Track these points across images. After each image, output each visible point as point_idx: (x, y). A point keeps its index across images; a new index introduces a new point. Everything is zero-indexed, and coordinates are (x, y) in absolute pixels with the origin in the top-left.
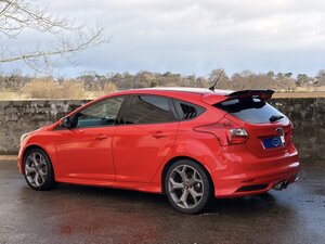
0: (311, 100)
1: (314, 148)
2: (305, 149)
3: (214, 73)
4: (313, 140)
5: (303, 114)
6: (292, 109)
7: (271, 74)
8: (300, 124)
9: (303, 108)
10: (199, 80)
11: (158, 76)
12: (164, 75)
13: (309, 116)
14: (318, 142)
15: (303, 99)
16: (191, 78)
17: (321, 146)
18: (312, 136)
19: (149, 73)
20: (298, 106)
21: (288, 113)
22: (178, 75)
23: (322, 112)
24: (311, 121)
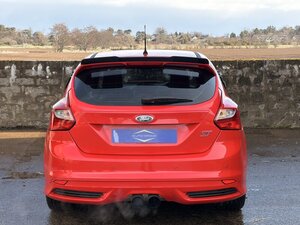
0: (261, 63)
1: (263, 117)
2: (253, 117)
3: (56, 27)
4: (262, 107)
5: (252, 78)
6: (240, 72)
7: (111, 30)
8: (248, 90)
9: (252, 72)
10: (36, 34)
13: (258, 80)
14: (268, 109)
15: (252, 62)
17: (271, 114)
18: (261, 102)
20: (246, 69)
21: (235, 77)
22: (13, 29)
23: (272, 76)
24: (260, 86)
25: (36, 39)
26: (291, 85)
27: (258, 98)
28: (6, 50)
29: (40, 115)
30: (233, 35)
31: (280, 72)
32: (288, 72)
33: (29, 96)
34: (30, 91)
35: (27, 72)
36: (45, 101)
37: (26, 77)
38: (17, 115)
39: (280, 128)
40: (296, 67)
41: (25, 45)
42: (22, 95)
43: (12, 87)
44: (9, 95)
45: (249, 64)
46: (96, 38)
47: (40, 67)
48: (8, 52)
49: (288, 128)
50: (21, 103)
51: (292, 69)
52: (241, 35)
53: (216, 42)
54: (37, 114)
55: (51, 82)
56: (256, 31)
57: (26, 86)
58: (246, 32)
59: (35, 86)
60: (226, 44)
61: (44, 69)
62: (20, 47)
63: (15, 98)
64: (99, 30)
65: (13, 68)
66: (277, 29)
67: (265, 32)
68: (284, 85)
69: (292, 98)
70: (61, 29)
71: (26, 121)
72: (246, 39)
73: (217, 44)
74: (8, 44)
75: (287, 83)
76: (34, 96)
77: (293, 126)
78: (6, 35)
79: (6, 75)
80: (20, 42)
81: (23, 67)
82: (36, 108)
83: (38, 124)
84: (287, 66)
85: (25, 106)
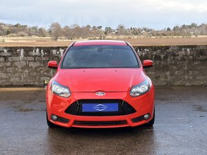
0: (167, 47)
1: (169, 79)
2: (163, 79)
4: (168, 73)
5: (162, 56)
6: (155, 53)
8: (160, 63)
9: (162, 52)
10: (41, 29)
11: (11, 26)
12: (15, 26)
13: (166, 58)
14: (171, 75)
16: (35, 28)
17: (173, 77)
18: (167, 71)
19: (4, 25)
20: (159, 51)
21: (152, 56)
22: (25, 26)
23: (174, 55)
24: (167, 61)
25: (41, 32)
26: (185, 60)
27: (166, 68)
28: (21, 40)
29: (38, 78)
30: (169, 29)
31: (179, 53)
32: (184, 53)
33: (31, 67)
34: (32, 64)
35: (30, 53)
36: (41, 70)
37: (30, 56)
38: (24, 78)
39: (179, 86)
40: (188, 50)
41: (34, 37)
42: (27, 67)
43: (21, 62)
44: (20, 67)
45: (160, 48)
46: (79, 32)
47: (38, 50)
48: (22, 41)
49: (184, 86)
50: (27, 71)
51: (186, 50)
52: (174, 29)
53: (157, 34)
54: (35, 77)
55: (44, 59)
56: (184, 27)
57: (29, 61)
58: (177, 27)
59: (35, 61)
60: (164, 35)
61: (40, 52)
62: (30, 38)
63: (23, 68)
64: (81, 27)
65: (22, 51)
66: (198, 25)
67: (190, 27)
68: (181, 60)
69: (186, 68)
70: (56, 26)
71: (29, 82)
72: (177, 32)
73: (158, 35)
74: (22, 36)
75: (183, 59)
76: (34, 67)
77: (187, 84)
78: (21, 30)
79: (18, 55)
80: (30, 35)
81: (28, 50)
82: (35, 74)
83: (36, 83)
84: (183, 49)
85: (29, 73)
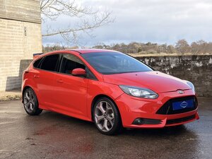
3: (180, 42)
12: (147, 44)
16: (164, 46)
19: (137, 44)
25: (169, 49)
70: (183, 42)
80: (159, 52)
